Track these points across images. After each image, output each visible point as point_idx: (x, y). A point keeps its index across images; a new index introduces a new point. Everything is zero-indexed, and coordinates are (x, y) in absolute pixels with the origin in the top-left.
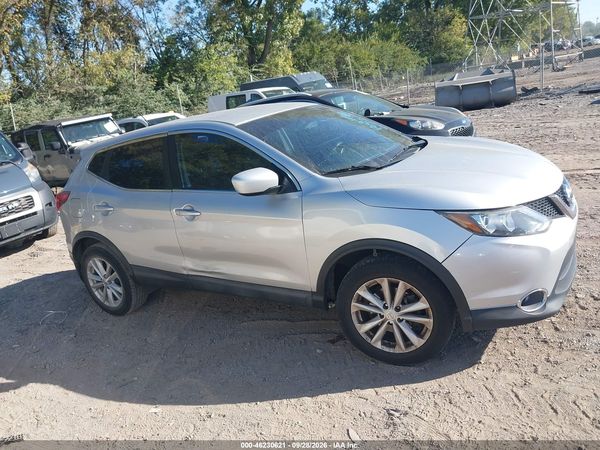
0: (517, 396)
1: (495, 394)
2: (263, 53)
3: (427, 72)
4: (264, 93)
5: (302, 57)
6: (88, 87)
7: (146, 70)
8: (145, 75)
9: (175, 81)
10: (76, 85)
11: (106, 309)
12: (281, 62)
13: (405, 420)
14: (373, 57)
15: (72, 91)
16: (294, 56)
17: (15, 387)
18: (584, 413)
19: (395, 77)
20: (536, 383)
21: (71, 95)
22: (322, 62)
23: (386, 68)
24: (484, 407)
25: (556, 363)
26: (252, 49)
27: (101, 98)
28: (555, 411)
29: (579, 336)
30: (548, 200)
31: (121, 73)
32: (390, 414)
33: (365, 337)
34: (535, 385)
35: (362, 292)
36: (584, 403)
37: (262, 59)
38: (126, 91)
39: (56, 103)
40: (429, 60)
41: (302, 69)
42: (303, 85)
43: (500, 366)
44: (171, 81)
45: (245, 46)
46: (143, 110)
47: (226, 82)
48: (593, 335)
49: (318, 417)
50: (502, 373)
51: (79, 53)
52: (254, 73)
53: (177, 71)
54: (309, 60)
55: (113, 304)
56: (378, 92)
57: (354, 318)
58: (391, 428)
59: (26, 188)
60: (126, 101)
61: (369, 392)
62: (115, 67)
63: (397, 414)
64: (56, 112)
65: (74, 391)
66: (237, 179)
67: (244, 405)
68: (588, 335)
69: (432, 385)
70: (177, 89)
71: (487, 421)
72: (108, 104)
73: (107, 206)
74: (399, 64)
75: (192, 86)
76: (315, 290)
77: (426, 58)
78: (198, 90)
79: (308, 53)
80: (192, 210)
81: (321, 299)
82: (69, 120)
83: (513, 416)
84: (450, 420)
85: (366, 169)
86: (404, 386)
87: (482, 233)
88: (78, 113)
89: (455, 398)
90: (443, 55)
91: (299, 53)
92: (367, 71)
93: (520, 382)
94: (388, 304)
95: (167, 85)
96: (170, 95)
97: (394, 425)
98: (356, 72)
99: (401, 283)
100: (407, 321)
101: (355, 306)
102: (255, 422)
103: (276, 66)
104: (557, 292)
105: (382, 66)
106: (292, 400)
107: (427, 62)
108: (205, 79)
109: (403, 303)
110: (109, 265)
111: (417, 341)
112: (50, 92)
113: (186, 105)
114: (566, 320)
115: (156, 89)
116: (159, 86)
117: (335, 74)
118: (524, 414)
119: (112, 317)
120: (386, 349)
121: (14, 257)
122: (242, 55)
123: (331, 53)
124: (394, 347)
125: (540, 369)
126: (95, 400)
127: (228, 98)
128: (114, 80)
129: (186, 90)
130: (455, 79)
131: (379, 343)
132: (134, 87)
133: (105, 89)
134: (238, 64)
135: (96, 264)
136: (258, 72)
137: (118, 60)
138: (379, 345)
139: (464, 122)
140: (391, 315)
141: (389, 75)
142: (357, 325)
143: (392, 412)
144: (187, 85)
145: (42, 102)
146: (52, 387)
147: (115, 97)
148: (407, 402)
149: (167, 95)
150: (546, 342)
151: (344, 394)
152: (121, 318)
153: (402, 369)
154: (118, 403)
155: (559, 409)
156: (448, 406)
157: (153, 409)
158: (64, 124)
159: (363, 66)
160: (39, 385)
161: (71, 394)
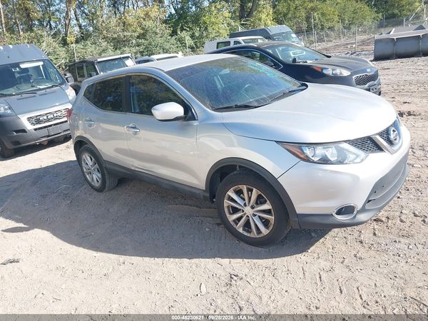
0: (320, 277)
1: (307, 274)
2: (251, 9)
3: (381, 26)
4: (243, 40)
5: (280, 14)
6: (126, 34)
7: (165, 22)
8: (164, 25)
9: (185, 30)
10: (118, 32)
11: (92, 187)
12: (263, 16)
13: (239, 282)
14: (337, 13)
15: (115, 36)
16: (275, 13)
17: (27, 230)
18: (360, 296)
19: (354, 28)
20: (339, 270)
21: (114, 39)
22: (295, 18)
23: (347, 22)
24: (294, 281)
25: (361, 258)
26: (242, 7)
27: (134, 41)
28: (341, 292)
29: (388, 241)
30: (370, 138)
31: (148, 24)
32: (231, 277)
33: (232, 223)
34: (337, 271)
35: (231, 193)
36: (365, 289)
37: (250, 14)
38: (151, 37)
39: (104, 44)
40: (383, 16)
41: (280, 22)
42: (275, 35)
43: (320, 255)
44: (182, 29)
45: (237, 5)
46: (161, 51)
47: (221, 31)
48: (399, 242)
49: (187, 272)
50: (320, 260)
51: (122, 9)
52: (243, 25)
53: (187, 23)
54: (285, 15)
55: (97, 185)
56: (338, 40)
57: (226, 210)
58: (228, 287)
59: (66, 103)
60: (150, 44)
61: (226, 261)
62: (144, 19)
63: (235, 278)
64: (104, 50)
65: (57, 236)
66: (154, 109)
67: (147, 259)
68: (395, 241)
69: (268, 262)
70: (185, 35)
71: (292, 291)
72: (138, 46)
73: (91, 121)
74: (357, 19)
75: (197, 34)
76: (204, 189)
77: (381, 14)
78: (201, 37)
79: (285, 10)
80: (135, 128)
81: (208, 195)
82: (112, 56)
83: (310, 290)
84: (268, 287)
85: (247, 107)
86: (249, 260)
87: (307, 160)
88: (118, 51)
89: (279, 273)
90: (396, 11)
91: (278, 10)
92: (330, 24)
93: (328, 268)
94: (247, 204)
95: (179, 32)
96: (181, 41)
97: (231, 285)
98: (322, 25)
99: (254, 190)
100: (259, 217)
101: (227, 203)
102: (148, 270)
103: (260, 20)
104: (367, 208)
105: (343, 21)
106: (177, 260)
107: (381, 17)
108: (206, 29)
109: (257, 203)
110: (93, 159)
111: (265, 231)
112: (101, 36)
113: (192, 48)
114: (385, 228)
115: (172, 36)
116: (174, 33)
117: (304, 26)
118: (319, 290)
119: (95, 193)
120: (245, 234)
121: (57, 147)
122: (235, 12)
123: (303, 10)
124: (250, 232)
125: (346, 261)
126: (66, 243)
127: (218, 43)
128: (143, 29)
129: (192, 36)
130: (391, 33)
131: (241, 229)
132: (156, 34)
133: (136, 34)
134: (231, 18)
135: (87, 157)
136: (246, 24)
137: (147, 15)
138: (241, 230)
139: (368, 70)
140: (248, 210)
141: (348, 28)
142: (228, 215)
143: (233, 276)
144: (193, 33)
145: (95, 43)
146: (46, 232)
147: (143, 41)
148: (247, 271)
149: (179, 40)
150: (362, 242)
151: (210, 260)
152: (101, 194)
153: (254, 249)
154: (77, 247)
155: (344, 290)
156: (271, 278)
157: (94, 253)
158: (99, 60)
159: (327, 20)
160: (40, 230)
161: (55, 238)
